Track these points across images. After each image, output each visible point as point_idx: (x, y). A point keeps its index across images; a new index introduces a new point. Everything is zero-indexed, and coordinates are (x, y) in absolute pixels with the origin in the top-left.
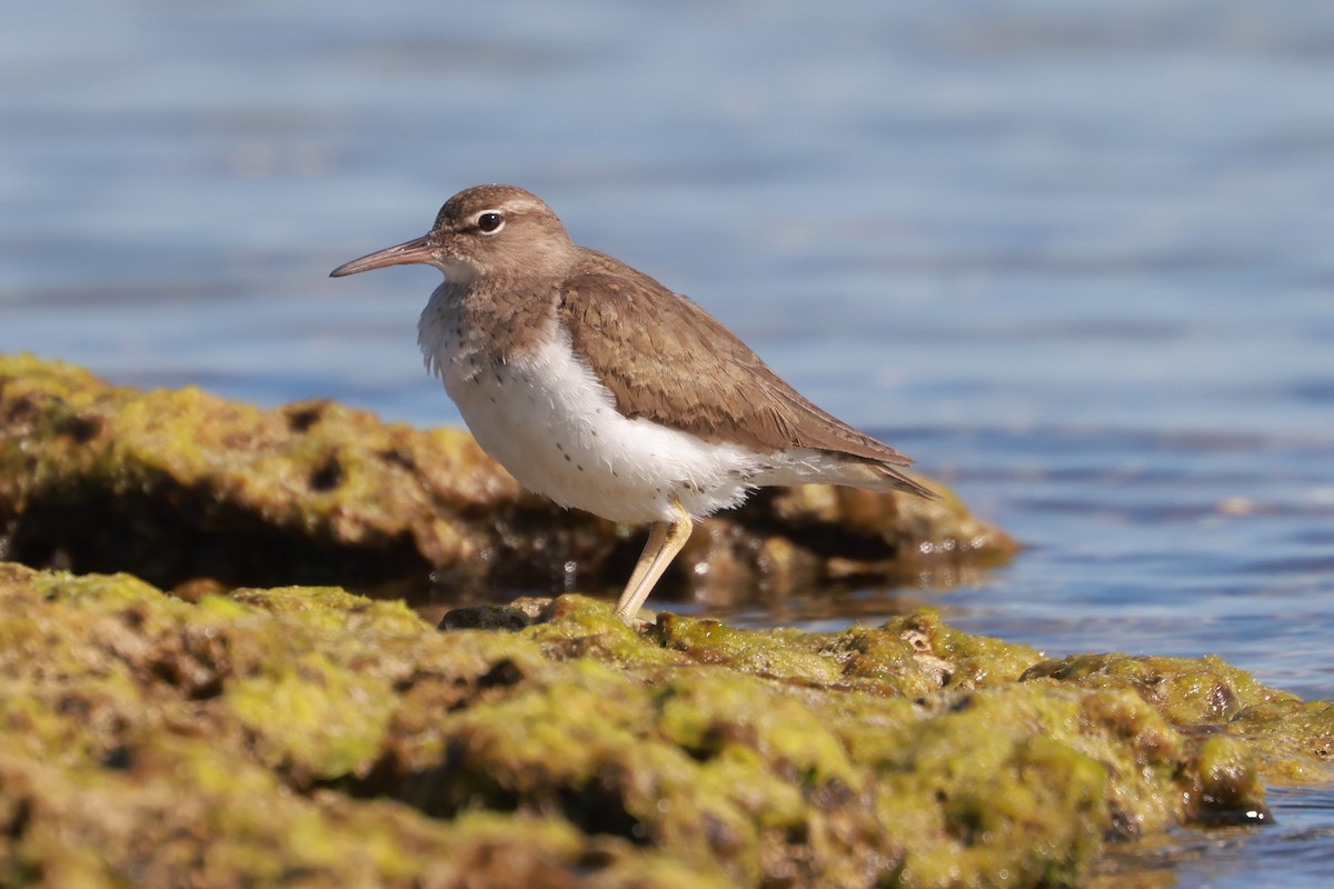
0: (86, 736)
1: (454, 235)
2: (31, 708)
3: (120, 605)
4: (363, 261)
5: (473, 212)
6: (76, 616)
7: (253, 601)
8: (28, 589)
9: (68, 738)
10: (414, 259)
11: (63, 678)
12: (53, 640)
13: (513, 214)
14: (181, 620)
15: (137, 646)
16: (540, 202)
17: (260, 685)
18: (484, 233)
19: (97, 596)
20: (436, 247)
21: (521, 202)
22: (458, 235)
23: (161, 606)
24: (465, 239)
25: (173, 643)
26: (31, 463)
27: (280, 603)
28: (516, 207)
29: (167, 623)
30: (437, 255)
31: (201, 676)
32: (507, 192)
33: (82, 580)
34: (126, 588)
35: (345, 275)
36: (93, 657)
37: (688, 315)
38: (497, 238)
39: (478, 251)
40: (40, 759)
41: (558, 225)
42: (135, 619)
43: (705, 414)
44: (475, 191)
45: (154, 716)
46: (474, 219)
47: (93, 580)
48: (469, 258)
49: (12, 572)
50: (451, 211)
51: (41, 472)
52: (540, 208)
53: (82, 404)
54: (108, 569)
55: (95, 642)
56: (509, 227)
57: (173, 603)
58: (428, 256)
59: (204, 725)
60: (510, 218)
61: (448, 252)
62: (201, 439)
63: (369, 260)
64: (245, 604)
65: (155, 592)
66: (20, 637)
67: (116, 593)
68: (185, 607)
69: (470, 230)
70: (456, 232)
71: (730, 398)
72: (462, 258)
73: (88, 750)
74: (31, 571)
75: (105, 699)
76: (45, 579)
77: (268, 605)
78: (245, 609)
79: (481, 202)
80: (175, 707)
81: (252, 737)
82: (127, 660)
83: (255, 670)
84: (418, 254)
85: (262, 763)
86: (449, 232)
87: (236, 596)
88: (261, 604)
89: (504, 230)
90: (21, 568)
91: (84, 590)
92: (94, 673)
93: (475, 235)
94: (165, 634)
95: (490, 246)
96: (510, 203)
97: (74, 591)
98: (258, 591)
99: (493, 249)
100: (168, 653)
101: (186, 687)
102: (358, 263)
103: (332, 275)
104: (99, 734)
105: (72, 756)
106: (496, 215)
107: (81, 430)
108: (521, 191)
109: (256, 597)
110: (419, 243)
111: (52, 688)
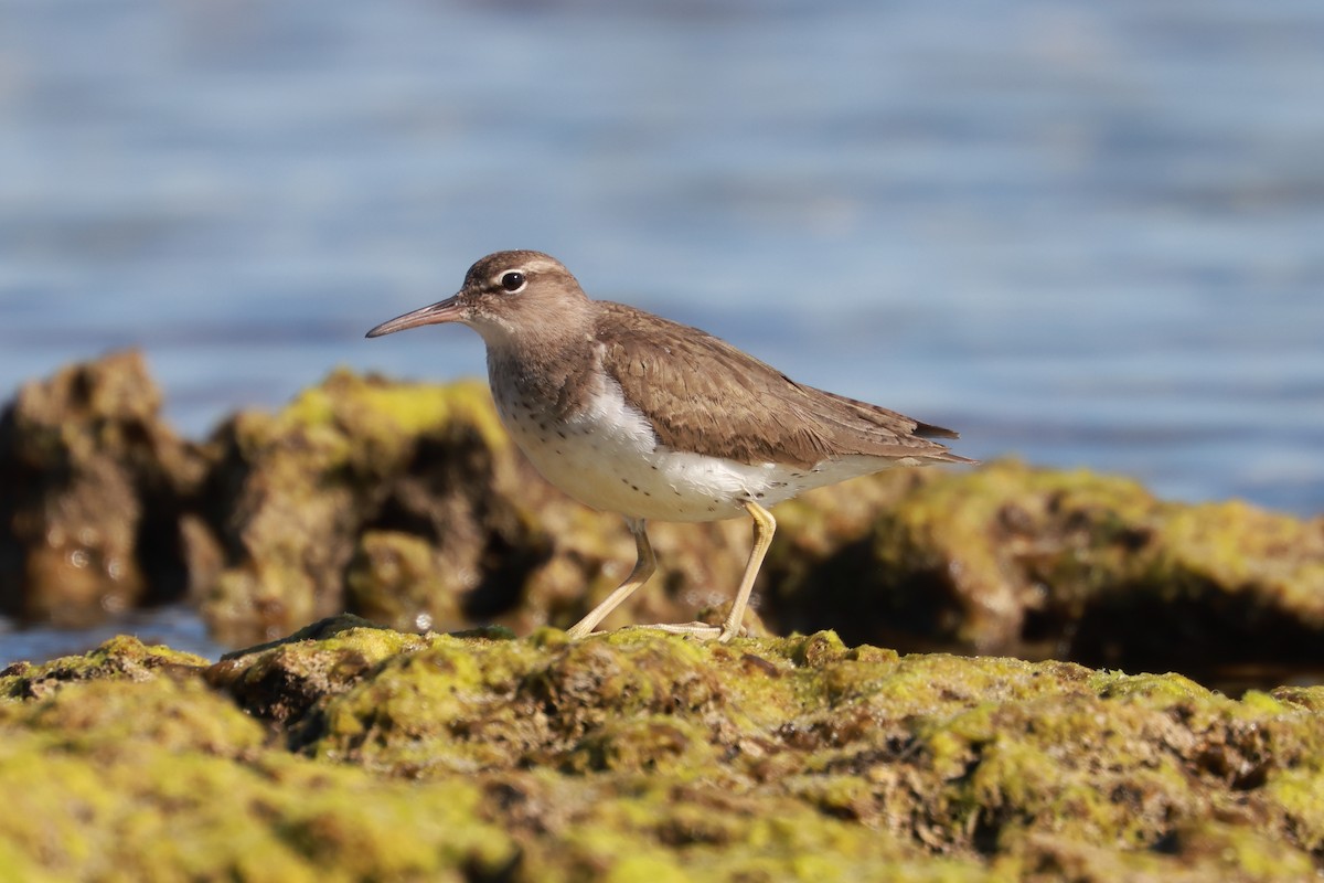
0: (1139, 822)
1: (481, 295)
2: (1089, 795)
3: (1170, 702)
4: (397, 322)
5: (496, 273)
6: (1129, 711)
7: (1293, 698)
8: (1084, 687)
9: (1123, 823)
10: (443, 319)
11: (1116, 769)
12: (1108, 734)
13: (534, 274)
14: (1225, 715)
15: (1185, 739)
16: (559, 263)
17: (1299, 775)
18: (507, 292)
19: (1148, 694)
20: (464, 306)
21: (541, 262)
22: (484, 295)
23: (1208, 703)
24: (490, 298)
25: (1219, 737)
26: (1086, 570)
27: (1317, 700)
28: (537, 267)
29: (1213, 718)
30: (465, 314)
31: (1245, 767)
32: (528, 255)
33: (1134, 678)
34: (1176, 686)
35: (380, 335)
36: (1145, 750)
37: (723, 357)
38: (521, 296)
39: (503, 308)
40: (1098, 844)
41: (575, 284)
42: (1183, 714)
43: (742, 443)
44: (501, 255)
45: (1201, 804)
46: (498, 280)
47: (1145, 679)
48: (495, 317)
49: (1070, 671)
50: (478, 274)
51: (1097, 579)
52: (559, 269)
53: (1134, 516)
54: (1159, 669)
55: (1146, 735)
56: (531, 286)
57: (1221, 700)
58: (456, 316)
59: (1248, 811)
60: (531, 277)
61: (475, 311)
62: (1244, 548)
63: (402, 320)
64: (1285, 700)
65: (1202, 689)
66: (1077, 731)
67: (1166, 690)
68: (1228, 703)
69: (494, 290)
70: (482, 291)
71: (766, 426)
72: (488, 316)
73: (1140, 835)
74: (1087, 670)
75: (1157, 789)
76: (1100, 678)
77: (1307, 702)
78: (1286, 705)
79: (504, 263)
80: (1221, 796)
81: (1291, 823)
82: (1176, 752)
83: (1294, 762)
84: (447, 314)
85: (1302, 848)
86: (475, 292)
87: (1277, 693)
88: (1301, 701)
89: (527, 289)
90: (1078, 668)
91: (1135, 688)
92: (1145, 763)
93: (499, 294)
94: (1212, 728)
95: (514, 304)
96: (531, 263)
97: (1127, 689)
98: (1297, 689)
99: (518, 308)
100: (1214, 745)
101: (1231, 776)
102: (392, 323)
103: (368, 336)
104: (1150, 820)
105: (1126, 841)
106: (518, 274)
107: (1133, 540)
108: (541, 254)
109: (1296, 694)
110: (448, 304)
111: (1106, 778)
